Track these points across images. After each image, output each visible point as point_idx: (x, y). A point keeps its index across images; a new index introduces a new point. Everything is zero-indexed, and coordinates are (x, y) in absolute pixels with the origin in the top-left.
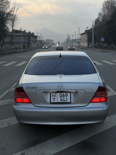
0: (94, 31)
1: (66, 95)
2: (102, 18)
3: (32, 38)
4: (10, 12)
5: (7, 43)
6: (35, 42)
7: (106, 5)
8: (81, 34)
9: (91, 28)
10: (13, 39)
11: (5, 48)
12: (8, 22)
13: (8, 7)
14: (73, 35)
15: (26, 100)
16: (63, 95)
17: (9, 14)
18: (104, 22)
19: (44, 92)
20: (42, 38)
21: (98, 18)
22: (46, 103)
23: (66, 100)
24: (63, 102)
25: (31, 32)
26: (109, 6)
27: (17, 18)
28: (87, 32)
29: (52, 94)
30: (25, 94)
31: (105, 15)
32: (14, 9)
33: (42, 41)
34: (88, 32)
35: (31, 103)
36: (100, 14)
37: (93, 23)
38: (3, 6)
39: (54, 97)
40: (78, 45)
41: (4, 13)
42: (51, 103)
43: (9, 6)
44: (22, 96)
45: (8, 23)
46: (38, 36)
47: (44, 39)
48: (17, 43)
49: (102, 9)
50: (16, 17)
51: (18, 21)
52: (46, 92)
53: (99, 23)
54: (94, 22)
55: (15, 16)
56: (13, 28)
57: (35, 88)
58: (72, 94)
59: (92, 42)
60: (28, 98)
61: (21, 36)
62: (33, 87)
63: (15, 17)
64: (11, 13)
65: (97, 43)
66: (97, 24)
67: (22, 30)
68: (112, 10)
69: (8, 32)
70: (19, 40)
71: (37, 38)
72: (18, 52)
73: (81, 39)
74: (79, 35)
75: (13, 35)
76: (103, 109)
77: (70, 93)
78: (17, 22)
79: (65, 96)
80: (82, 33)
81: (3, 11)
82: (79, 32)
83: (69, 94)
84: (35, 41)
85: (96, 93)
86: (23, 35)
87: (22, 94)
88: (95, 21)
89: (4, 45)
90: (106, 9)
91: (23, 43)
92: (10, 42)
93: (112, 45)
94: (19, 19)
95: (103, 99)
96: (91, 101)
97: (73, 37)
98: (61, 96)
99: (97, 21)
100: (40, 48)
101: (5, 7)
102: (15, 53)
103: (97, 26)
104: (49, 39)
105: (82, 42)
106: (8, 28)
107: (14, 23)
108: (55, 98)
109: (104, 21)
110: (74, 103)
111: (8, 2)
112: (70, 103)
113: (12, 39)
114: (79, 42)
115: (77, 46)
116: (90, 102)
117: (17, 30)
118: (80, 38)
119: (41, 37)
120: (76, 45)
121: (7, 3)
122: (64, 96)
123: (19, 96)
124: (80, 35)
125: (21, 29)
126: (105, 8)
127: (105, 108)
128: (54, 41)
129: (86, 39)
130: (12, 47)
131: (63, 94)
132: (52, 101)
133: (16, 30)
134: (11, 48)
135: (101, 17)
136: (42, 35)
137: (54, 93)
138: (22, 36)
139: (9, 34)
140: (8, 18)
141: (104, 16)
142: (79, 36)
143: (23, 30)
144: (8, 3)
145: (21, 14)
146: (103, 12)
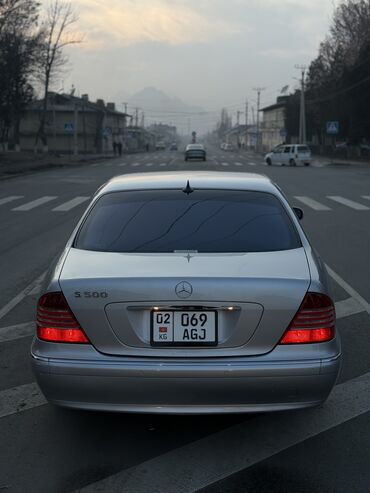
0: (306, 99)
1: (203, 318)
2: (333, 60)
3: (107, 121)
4: (39, 36)
5: (30, 135)
6: (118, 134)
7: (345, 19)
8: (266, 110)
9: (298, 91)
10: (49, 125)
11: (22, 150)
12: (31, 67)
13: (33, 20)
14: (239, 113)
15: (73, 334)
16: (193, 319)
17: (34, 43)
18: (339, 72)
19: (130, 309)
20: (140, 120)
21: (320, 57)
22: (138, 343)
23: (201, 334)
24: (191, 340)
25: (106, 101)
26: (354, 21)
27: (59, 57)
28: (284, 102)
29: (155, 314)
30: (71, 313)
31: (342, 51)
32: (53, 27)
33: (141, 128)
34: (287, 104)
35: (89, 343)
36: (325, 47)
37: (303, 74)
38: (17, 19)
39: (163, 325)
40: (254, 144)
41: (19, 41)
42: (154, 345)
43: (37, 18)
44: (60, 320)
45: (31, 71)
46: (128, 113)
47: (148, 122)
48: (59, 135)
49: (332, 30)
50: (56, 54)
51: (64, 68)
52: (137, 310)
53: (321, 74)
54: (307, 70)
55: (54, 50)
56: (46, 88)
57: (104, 295)
58: (221, 316)
59: (298, 135)
60: (81, 329)
61: (72, 112)
62: (96, 291)
63: (54, 53)
64: (40, 42)
65: (315, 139)
66: (315, 77)
67: (76, 95)
68: (363, 34)
69: (30, 100)
70: (66, 125)
71: (125, 121)
72: (61, 166)
73: (263, 124)
74: (259, 111)
75: (48, 109)
76: (319, 365)
77: (213, 313)
78: (60, 71)
79: (200, 323)
80: (268, 105)
81: (17, 35)
82: (258, 104)
83: (211, 316)
84: (117, 131)
85: (298, 313)
86: (80, 109)
87: (60, 314)
88: (311, 68)
89: (18, 143)
90: (344, 32)
91: (79, 135)
92: (36, 130)
93: (363, 146)
94: (67, 61)
95: (321, 334)
96: (282, 338)
97: (238, 117)
98: (185, 323)
99: (316, 67)
100: (135, 153)
101: (24, 20)
102: (52, 166)
103: (316, 84)
104: (163, 124)
105: (266, 135)
106: (32, 89)
107: (51, 73)
108: (165, 330)
109: (340, 69)
110: (227, 345)
111: (34, 5)
112: (214, 345)
113: (43, 123)
114: (258, 135)
115: (252, 148)
116: (279, 343)
117: (61, 93)
118: (261, 120)
119: (137, 119)
120: (248, 144)
121: (30, 8)
122: (194, 322)
123: (50, 321)
124: (261, 114)
125: (73, 91)
126: (341, 28)
127: (327, 363)
128: (179, 131)
129: (282, 124)
130: (46, 149)
131: (191, 314)
132: (156, 339)
133: (58, 96)
134: (40, 151)
135: (329, 54)
136: (140, 111)
137: (164, 313)
138: (76, 114)
139: (35, 107)
140: (32, 57)
141: (337, 53)
142: (258, 116)
143: (78, 94)
144: (34, 8)
145: (73, 42)
146: (334, 40)
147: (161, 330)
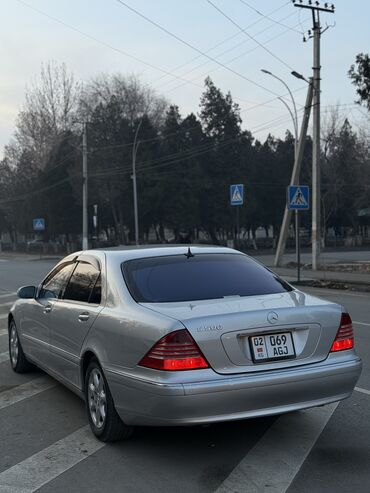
1: (284, 338)
2: (18, 162)
16: (277, 339)
21: (5, 160)
23: (284, 350)
24: (279, 355)
29: (252, 339)
30: (195, 345)
35: (209, 367)
36: (10, 150)
39: (259, 347)
42: (255, 362)
49: (17, 135)
52: (242, 337)
53: (7, 175)
58: (294, 336)
79: (283, 342)
83: (288, 336)
96: (332, 348)
98: (273, 343)
108: (261, 350)
110: (302, 356)
112: (293, 357)
116: (331, 351)
122: (279, 342)
131: (275, 336)
132: (256, 357)
135: (14, 157)
137: (258, 338)
146: (18, 144)
147: (259, 350)
